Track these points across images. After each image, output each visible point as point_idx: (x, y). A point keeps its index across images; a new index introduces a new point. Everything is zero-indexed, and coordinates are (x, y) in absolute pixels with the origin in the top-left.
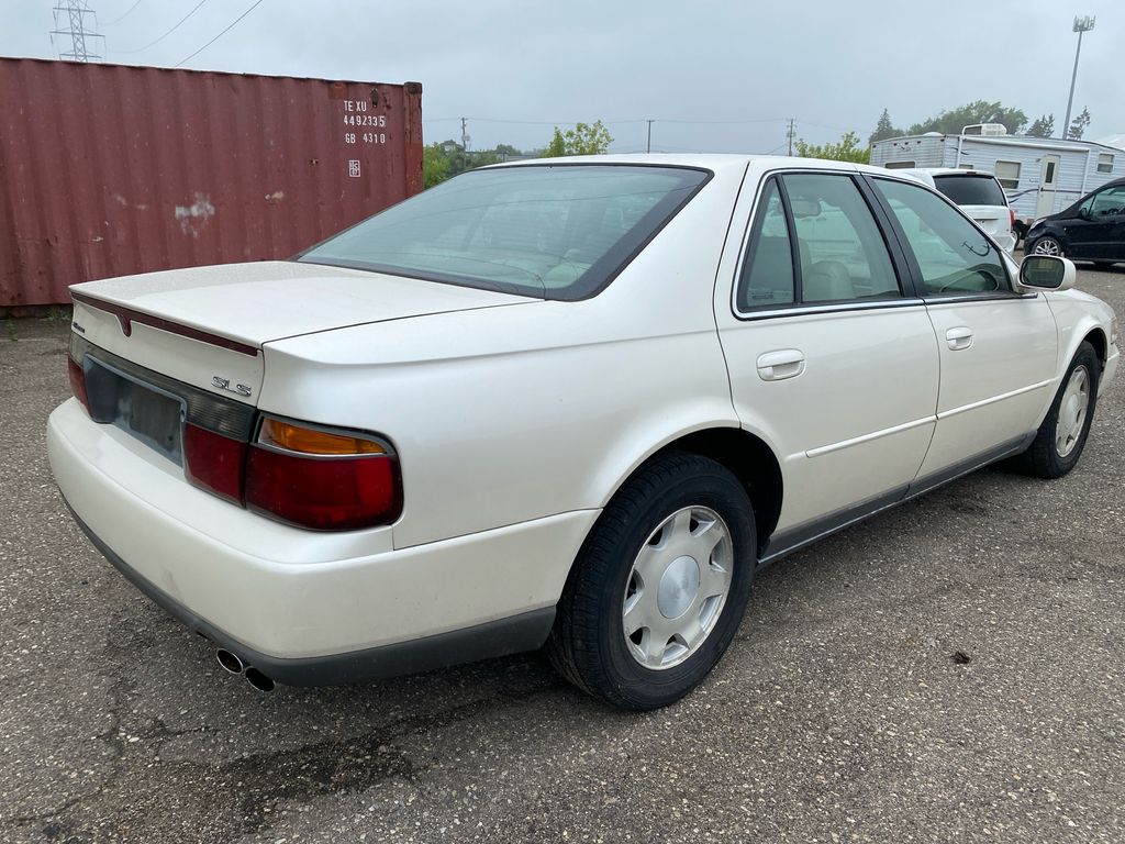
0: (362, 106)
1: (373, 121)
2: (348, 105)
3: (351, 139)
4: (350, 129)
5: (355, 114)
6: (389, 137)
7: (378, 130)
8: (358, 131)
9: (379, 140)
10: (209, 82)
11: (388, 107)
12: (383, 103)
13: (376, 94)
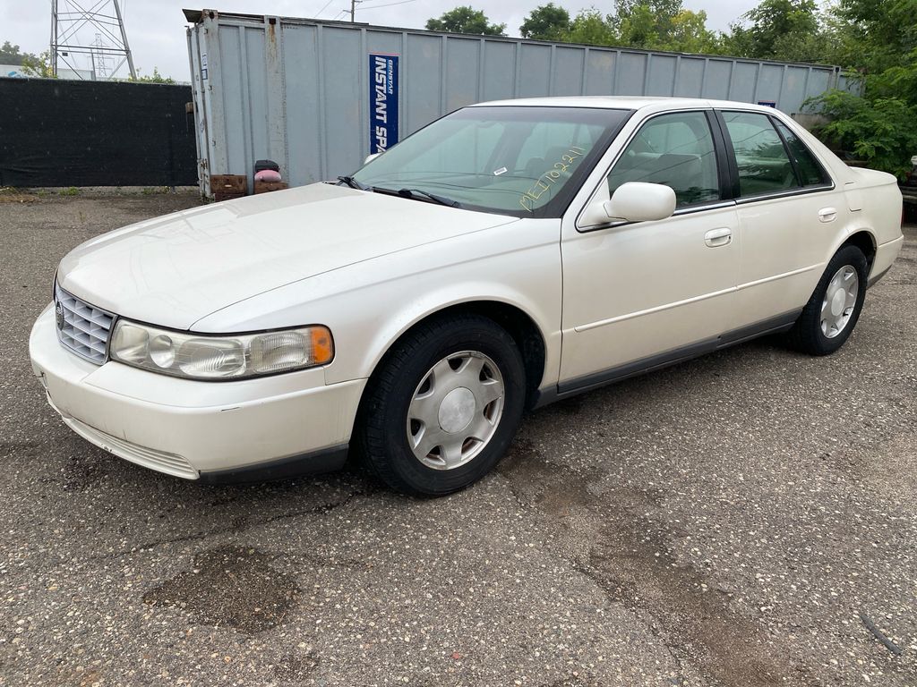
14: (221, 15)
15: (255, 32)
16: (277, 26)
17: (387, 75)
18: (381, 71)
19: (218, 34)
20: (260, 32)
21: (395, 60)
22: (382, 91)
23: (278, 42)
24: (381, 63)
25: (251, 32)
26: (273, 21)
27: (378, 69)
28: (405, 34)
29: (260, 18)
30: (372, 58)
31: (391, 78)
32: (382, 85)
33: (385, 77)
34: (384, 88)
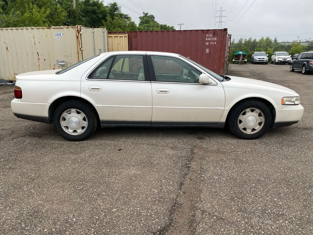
0: (211, 35)
1: (213, 39)
2: (207, 35)
3: (207, 44)
4: (207, 41)
5: (209, 37)
6: (217, 43)
7: (214, 41)
8: (209, 41)
9: (214, 43)
10: (176, 33)
11: (218, 35)
12: (216, 34)
13: (215, 32)
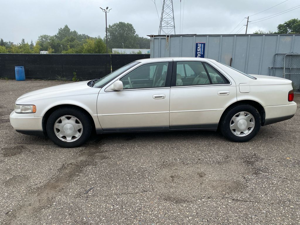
14: (155, 36)
15: (163, 40)
16: (169, 38)
17: (201, 49)
18: (199, 48)
19: (154, 41)
20: (165, 39)
21: (204, 44)
22: (199, 54)
23: (169, 42)
24: (199, 45)
25: (162, 40)
26: (168, 36)
27: (198, 47)
28: (208, 36)
29: (165, 36)
30: (197, 44)
31: (202, 49)
32: (199, 52)
33: (200, 49)
34: (200, 53)
